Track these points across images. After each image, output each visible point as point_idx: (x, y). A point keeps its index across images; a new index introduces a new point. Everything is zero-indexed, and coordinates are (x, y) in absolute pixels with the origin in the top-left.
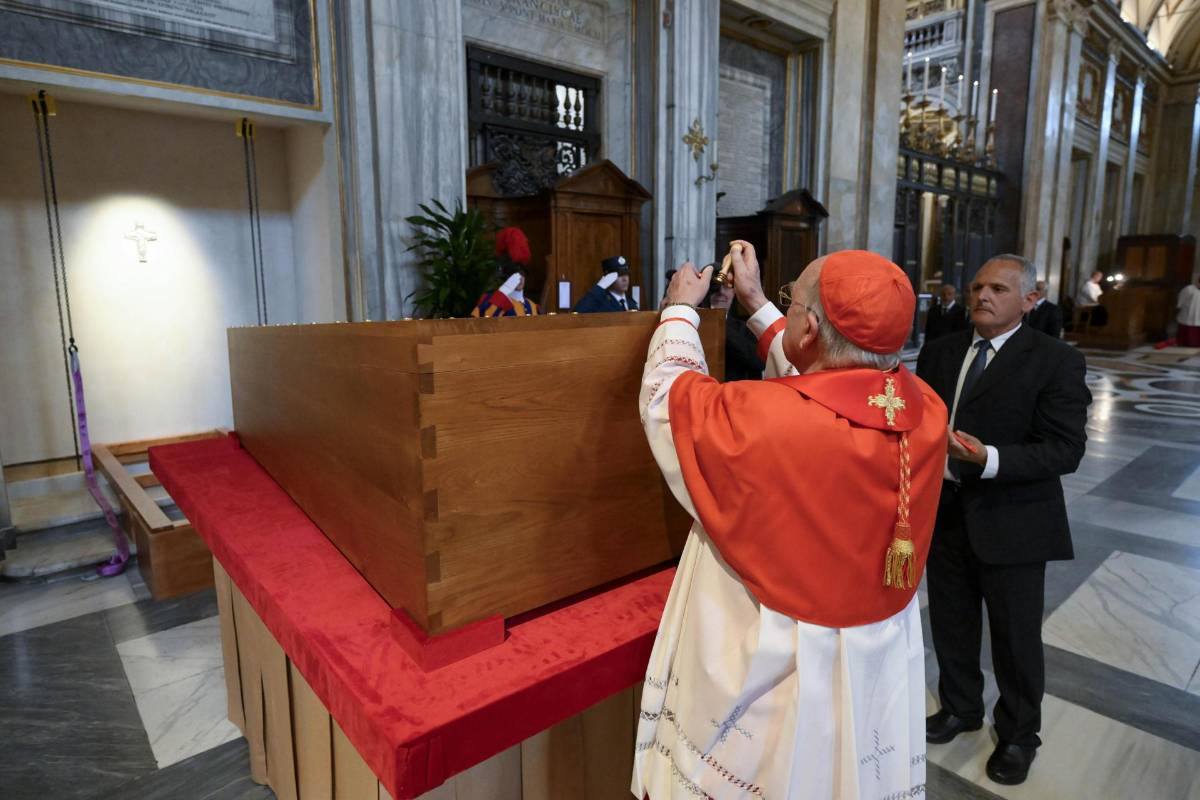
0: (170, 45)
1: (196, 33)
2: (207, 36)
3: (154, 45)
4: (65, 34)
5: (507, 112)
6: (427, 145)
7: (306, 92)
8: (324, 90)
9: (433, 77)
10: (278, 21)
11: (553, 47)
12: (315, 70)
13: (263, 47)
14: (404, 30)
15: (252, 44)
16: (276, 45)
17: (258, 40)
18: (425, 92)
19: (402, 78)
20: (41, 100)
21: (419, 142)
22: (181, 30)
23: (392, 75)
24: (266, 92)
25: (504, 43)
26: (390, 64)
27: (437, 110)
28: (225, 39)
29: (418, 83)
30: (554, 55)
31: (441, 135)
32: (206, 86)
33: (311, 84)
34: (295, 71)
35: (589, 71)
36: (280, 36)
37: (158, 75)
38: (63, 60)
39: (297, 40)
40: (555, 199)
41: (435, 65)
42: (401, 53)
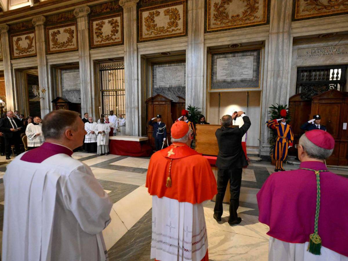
0: (235, 83)
1: (239, 80)
2: (241, 80)
3: (233, 83)
4: (222, 84)
5: (310, 80)
6: (278, 92)
7: (257, 85)
8: (261, 85)
9: (281, 78)
10: (253, 74)
11: (327, 61)
12: (259, 81)
13: (250, 79)
14: (274, 71)
15: (248, 79)
16: (252, 78)
17: (249, 78)
18: (279, 82)
19: (273, 80)
20: (219, 94)
21: (276, 92)
22: (237, 80)
23: (271, 80)
24: (250, 87)
25: (309, 64)
26: (271, 78)
27: (281, 85)
28: (244, 80)
29: (277, 80)
30: (328, 63)
31: (282, 90)
32: (240, 88)
33: (258, 84)
34: (256, 82)
35: (344, 63)
36: (253, 77)
37: (233, 88)
38: (221, 88)
39: (257, 77)
40: (313, 101)
41: (282, 76)
42: (274, 75)
